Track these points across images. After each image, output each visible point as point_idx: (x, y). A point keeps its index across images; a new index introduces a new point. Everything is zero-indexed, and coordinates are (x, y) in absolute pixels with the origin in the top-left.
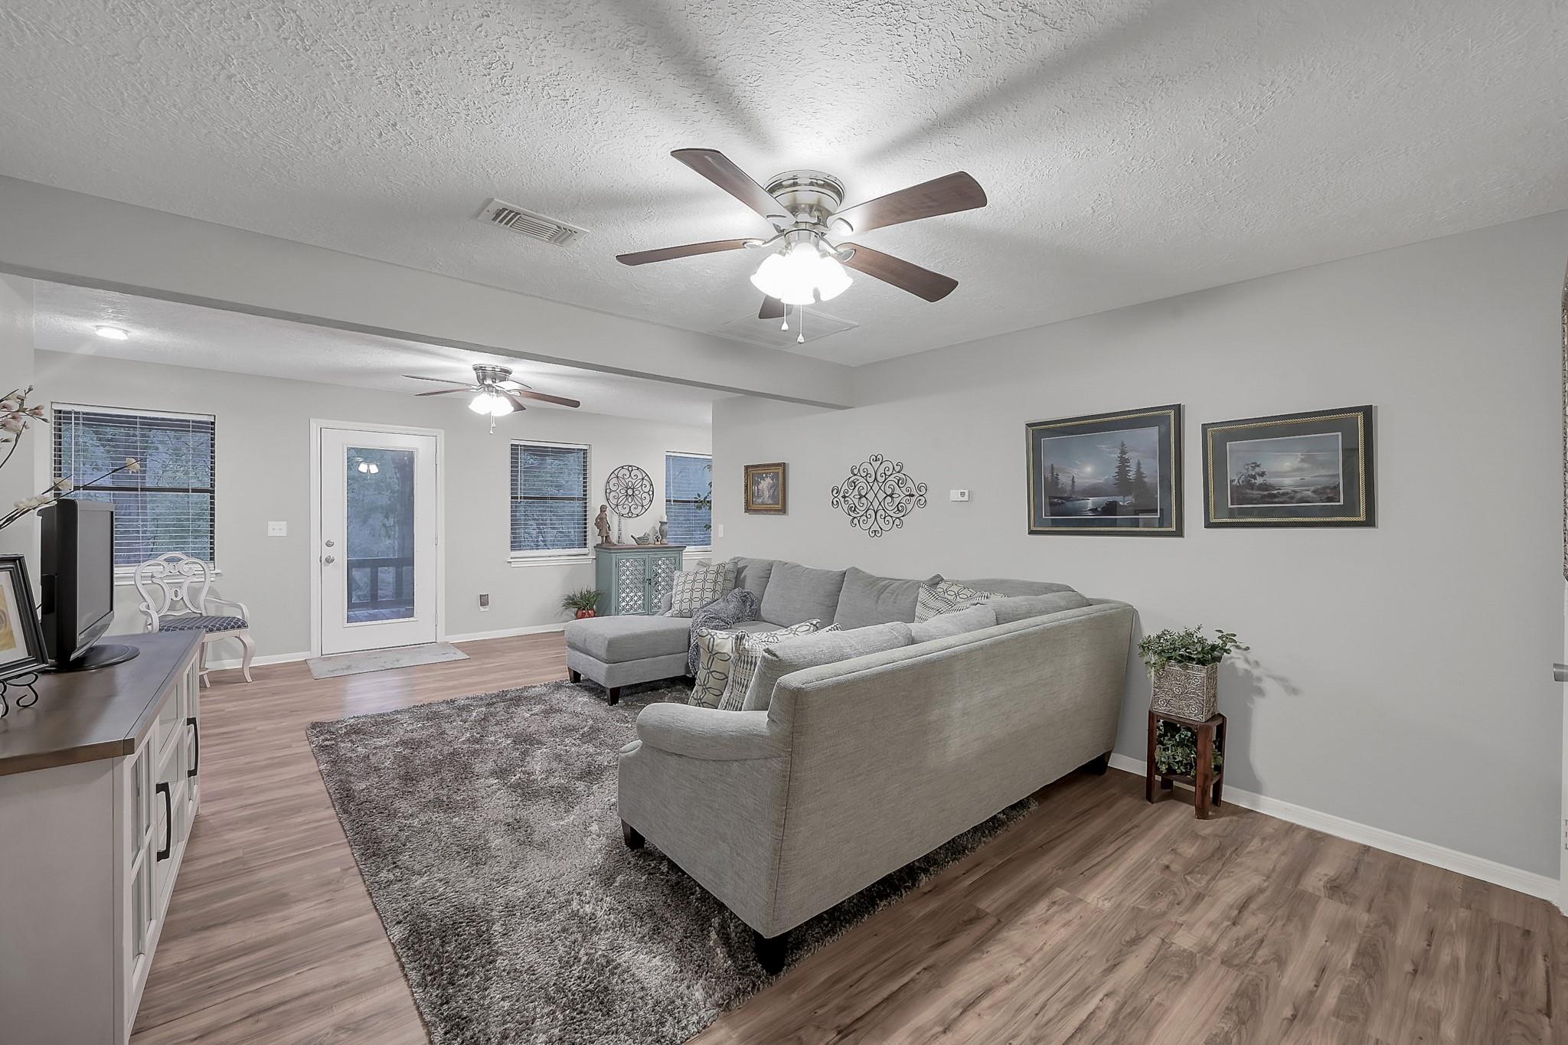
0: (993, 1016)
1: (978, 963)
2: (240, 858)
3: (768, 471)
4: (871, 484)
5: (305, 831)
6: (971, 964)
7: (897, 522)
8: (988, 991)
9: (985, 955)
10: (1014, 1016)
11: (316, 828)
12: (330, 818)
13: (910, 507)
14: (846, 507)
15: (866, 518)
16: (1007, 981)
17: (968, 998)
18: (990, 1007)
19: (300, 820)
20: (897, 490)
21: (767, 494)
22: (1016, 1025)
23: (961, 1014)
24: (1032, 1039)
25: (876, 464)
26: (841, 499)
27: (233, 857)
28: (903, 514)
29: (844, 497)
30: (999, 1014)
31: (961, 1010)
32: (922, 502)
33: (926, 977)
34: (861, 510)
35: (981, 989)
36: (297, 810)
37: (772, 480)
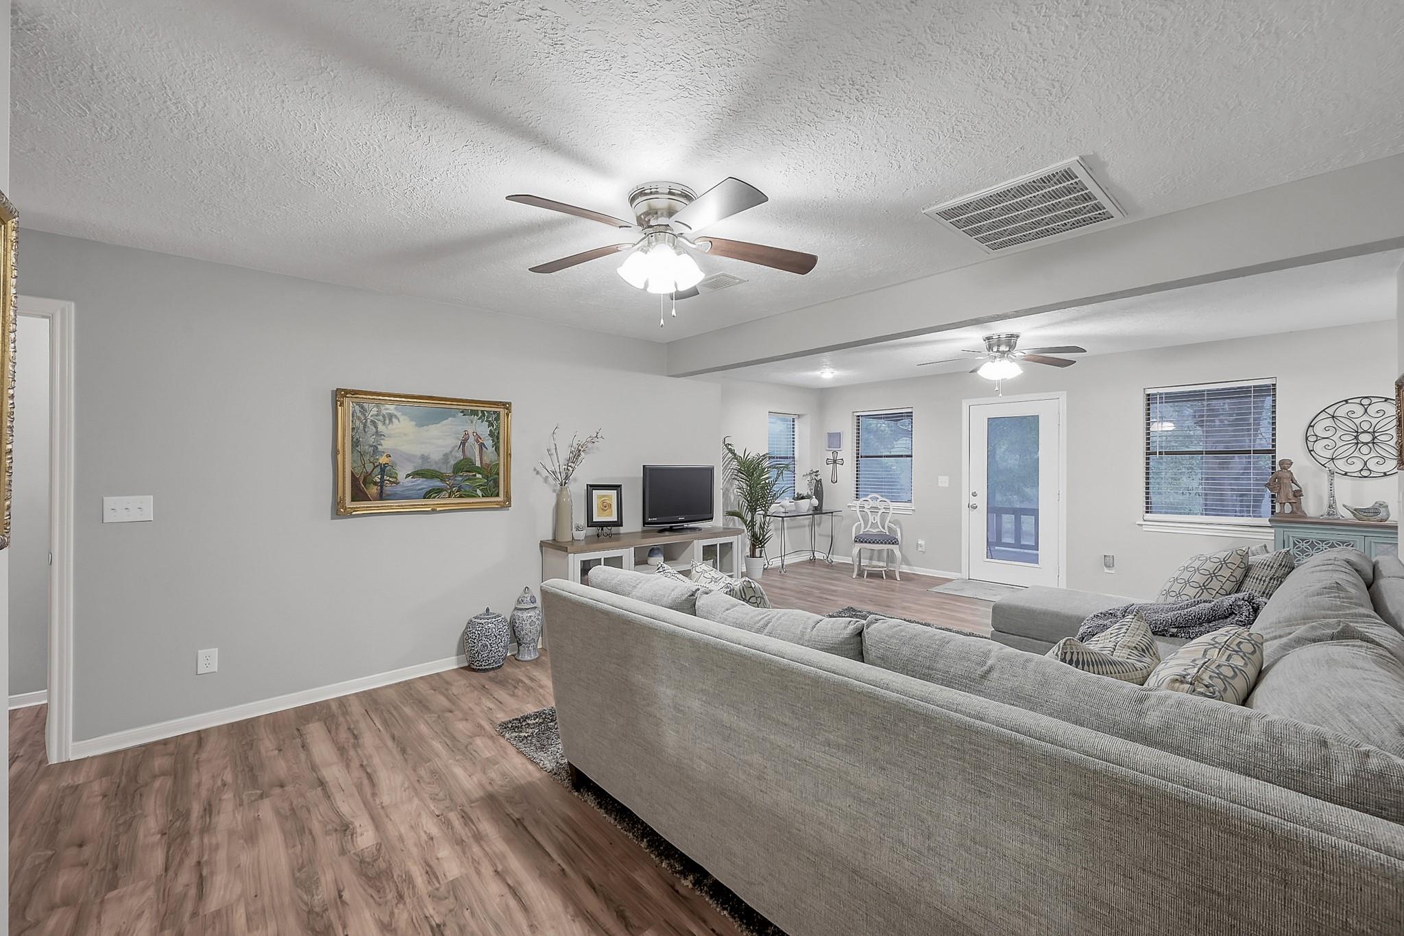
0: (497, 905)
1: (560, 909)
6: (561, 903)
8: (525, 909)
9: (569, 917)
10: (492, 920)
16: (531, 926)
17: (522, 892)
18: (507, 905)
22: (483, 919)
23: (508, 884)
24: (464, 926)
30: (499, 911)
31: (512, 885)
33: (555, 869)
35: (529, 903)
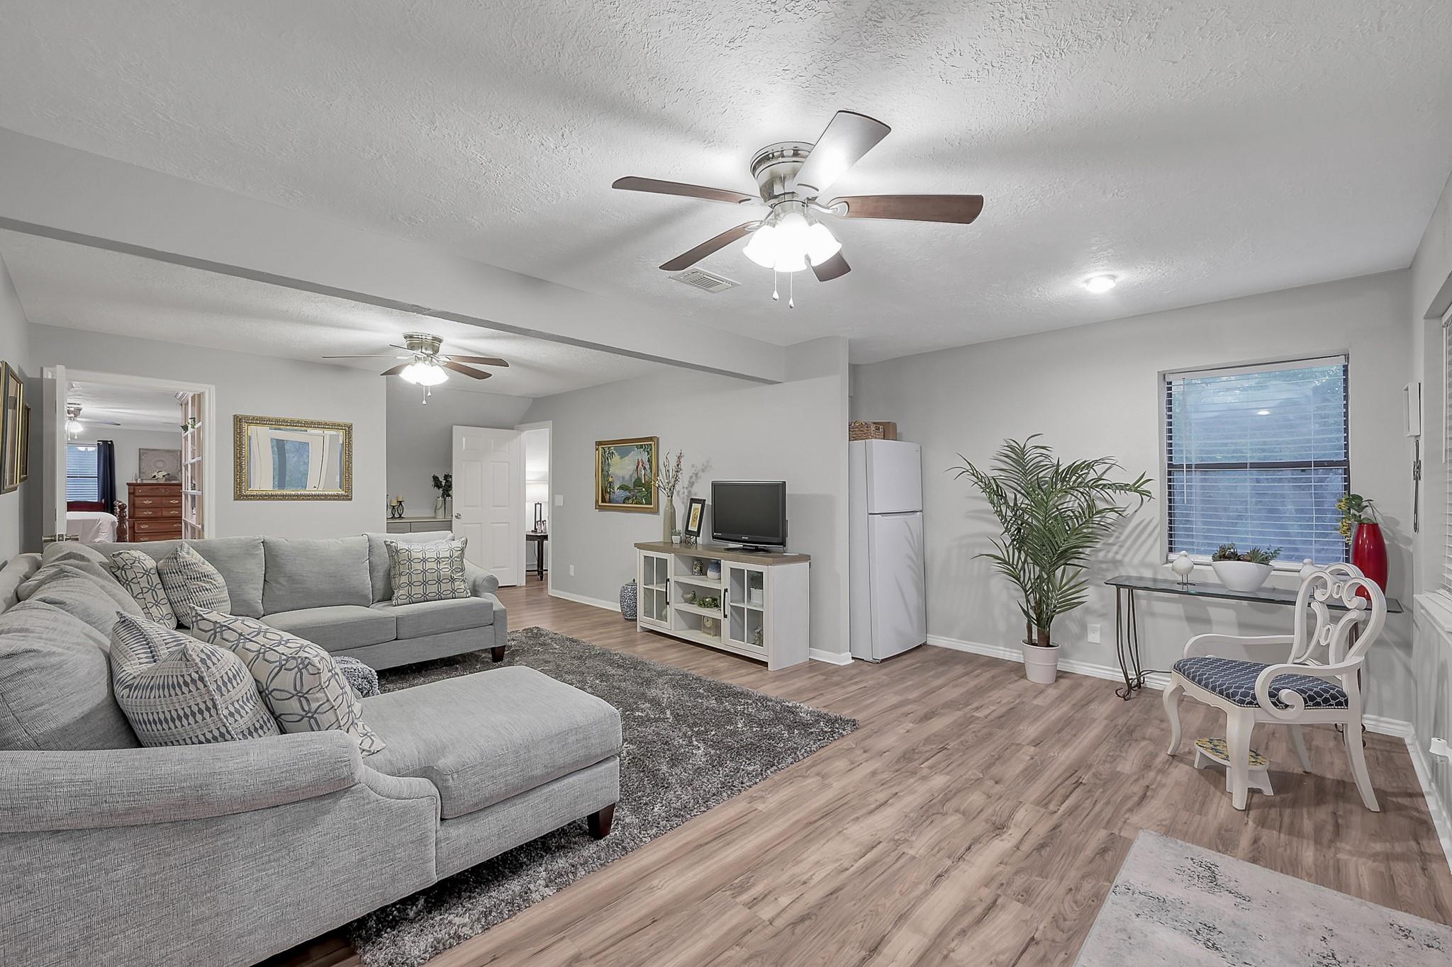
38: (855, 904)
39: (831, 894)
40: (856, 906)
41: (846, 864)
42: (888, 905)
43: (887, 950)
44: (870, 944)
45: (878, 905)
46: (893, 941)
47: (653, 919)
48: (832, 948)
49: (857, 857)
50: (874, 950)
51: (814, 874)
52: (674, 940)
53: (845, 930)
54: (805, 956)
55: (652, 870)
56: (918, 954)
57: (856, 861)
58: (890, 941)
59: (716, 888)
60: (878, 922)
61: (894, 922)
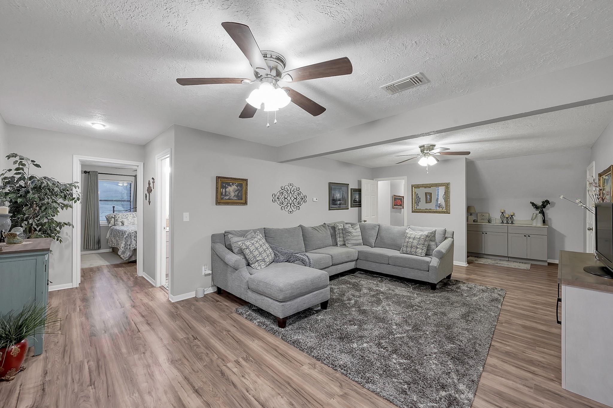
2: (538, 347)
3: (234, 182)
4: (289, 194)
5: (508, 342)
7: (298, 208)
11: (503, 340)
12: (495, 341)
13: (302, 203)
14: (279, 202)
15: (287, 207)
19: (508, 348)
20: (298, 197)
21: (232, 194)
25: (291, 187)
26: (276, 199)
27: (540, 348)
28: (300, 205)
29: (278, 198)
32: (305, 201)
34: (285, 203)
36: (507, 353)
37: (237, 187)
38: (223, 390)
39: (233, 384)
40: (223, 391)
41: (251, 392)
42: (218, 402)
43: (194, 396)
44: (200, 391)
45: (219, 398)
46: (197, 398)
47: (238, 342)
48: (204, 380)
49: (256, 397)
50: (196, 391)
51: (248, 380)
52: (227, 345)
53: (211, 384)
54: (205, 372)
55: (263, 340)
56: (186, 405)
57: (253, 397)
58: (198, 397)
59: (248, 354)
60: (210, 396)
61: (207, 401)
